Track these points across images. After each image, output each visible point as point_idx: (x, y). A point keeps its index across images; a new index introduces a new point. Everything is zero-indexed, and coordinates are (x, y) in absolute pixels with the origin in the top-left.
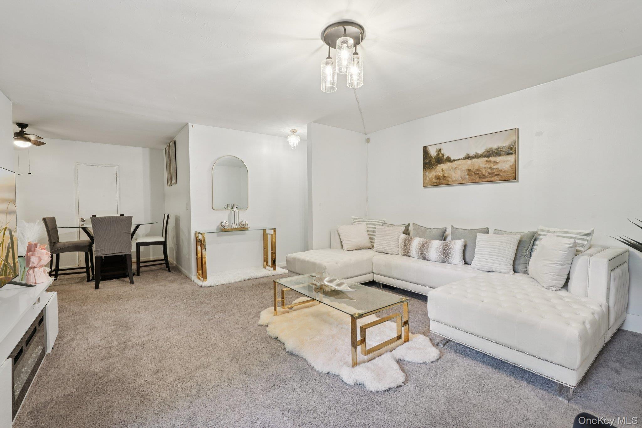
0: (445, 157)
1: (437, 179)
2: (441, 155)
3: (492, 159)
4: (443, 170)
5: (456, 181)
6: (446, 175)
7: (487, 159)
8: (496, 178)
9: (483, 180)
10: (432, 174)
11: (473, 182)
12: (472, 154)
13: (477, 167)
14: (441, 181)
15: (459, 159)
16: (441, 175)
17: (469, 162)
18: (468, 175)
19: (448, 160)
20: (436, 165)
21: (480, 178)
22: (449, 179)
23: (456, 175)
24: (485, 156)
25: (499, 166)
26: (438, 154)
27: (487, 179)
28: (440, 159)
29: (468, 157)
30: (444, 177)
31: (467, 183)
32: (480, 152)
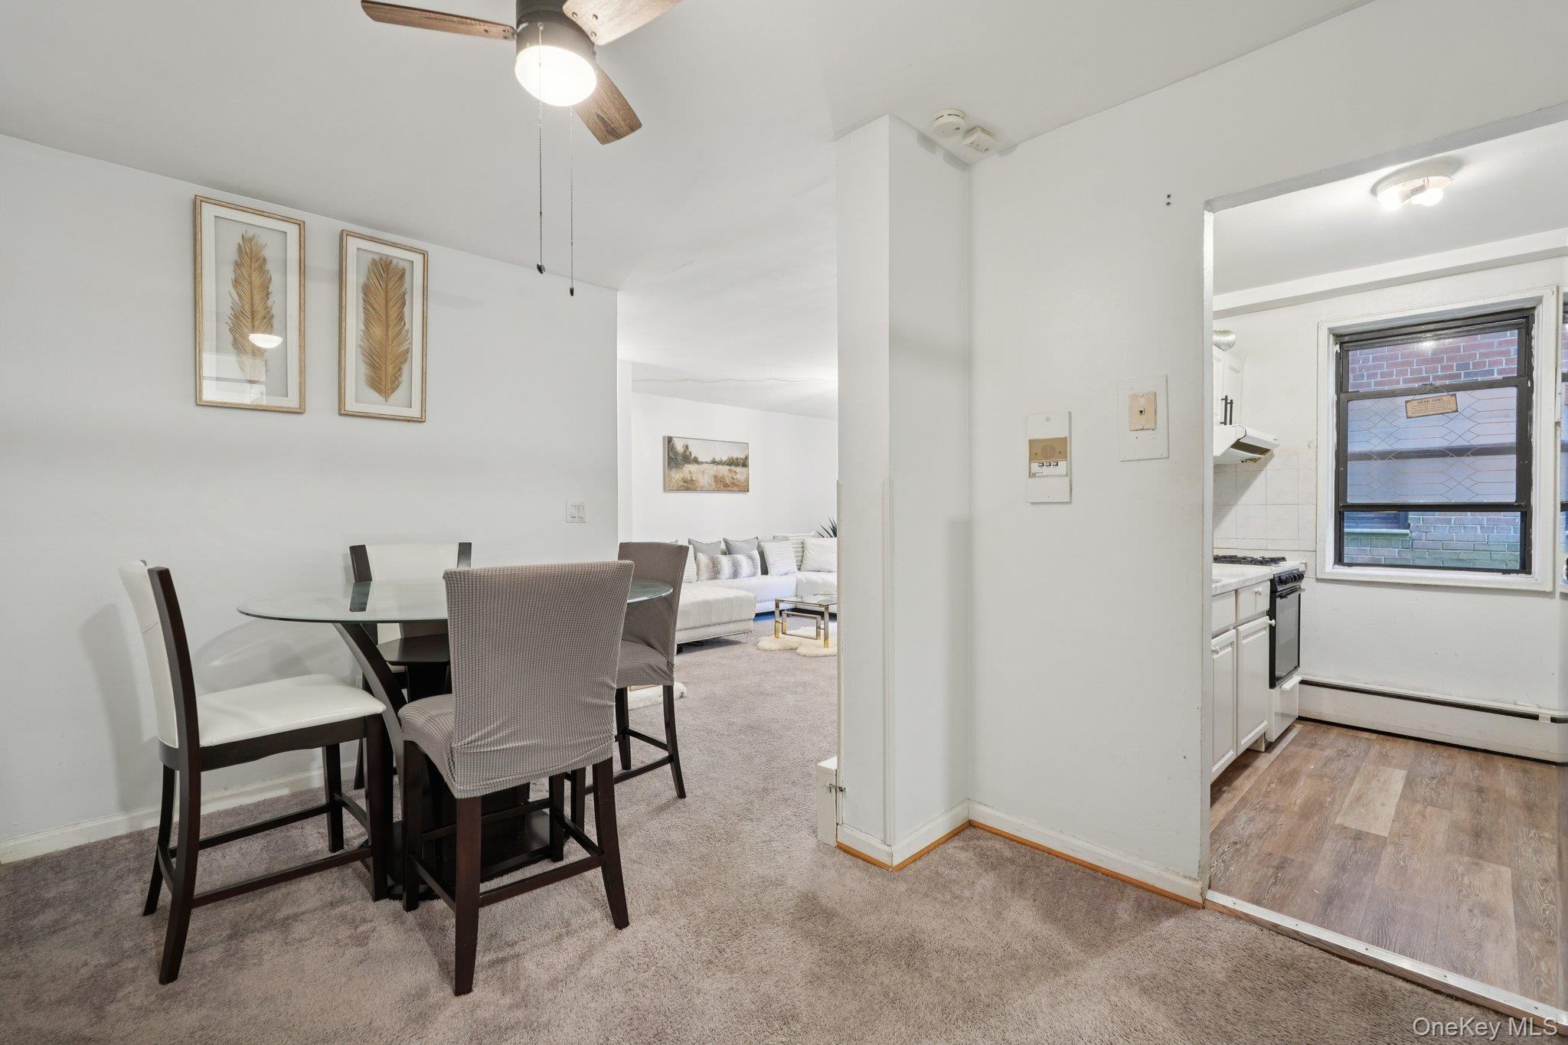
0: (693, 456)
1: (685, 482)
2: (688, 453)
3: (733, 468)
4: (690, 472)
5: (703, 487)
6: (694, 479)
7: (728, 467)
8: (735, 488)
9: (726, 489)
10: (677, 475)
11: (718, 490)
12: (718, 459)
13: (721, 474)
14: (689, 486)
15: (706, 463)
16: (689, 478)
17: (715, 467)
18: (715, 482)
19: (696, 461)
20: (684, 465)
21: (725, 487)
22: (697, 485)
23: (705, 480)
24: (727, 465)
25: (738, 476)
26: (685, 452)
27: (729, 488)
28: (687, 458)
29: (714, 462)
30: (692, 480)
31: (714, 491)
32: (725, 459)
